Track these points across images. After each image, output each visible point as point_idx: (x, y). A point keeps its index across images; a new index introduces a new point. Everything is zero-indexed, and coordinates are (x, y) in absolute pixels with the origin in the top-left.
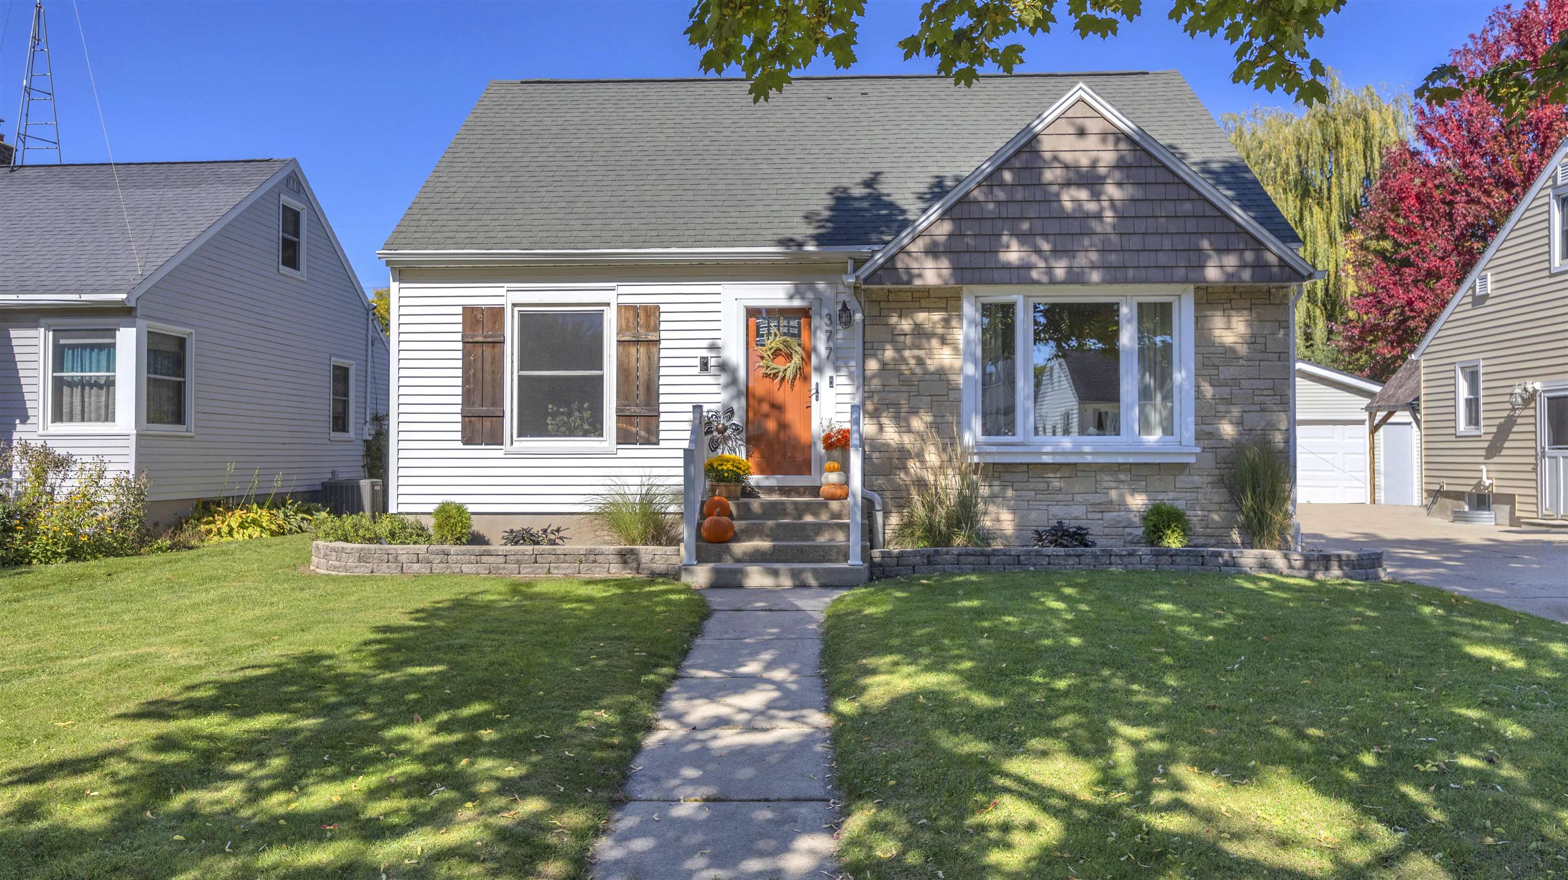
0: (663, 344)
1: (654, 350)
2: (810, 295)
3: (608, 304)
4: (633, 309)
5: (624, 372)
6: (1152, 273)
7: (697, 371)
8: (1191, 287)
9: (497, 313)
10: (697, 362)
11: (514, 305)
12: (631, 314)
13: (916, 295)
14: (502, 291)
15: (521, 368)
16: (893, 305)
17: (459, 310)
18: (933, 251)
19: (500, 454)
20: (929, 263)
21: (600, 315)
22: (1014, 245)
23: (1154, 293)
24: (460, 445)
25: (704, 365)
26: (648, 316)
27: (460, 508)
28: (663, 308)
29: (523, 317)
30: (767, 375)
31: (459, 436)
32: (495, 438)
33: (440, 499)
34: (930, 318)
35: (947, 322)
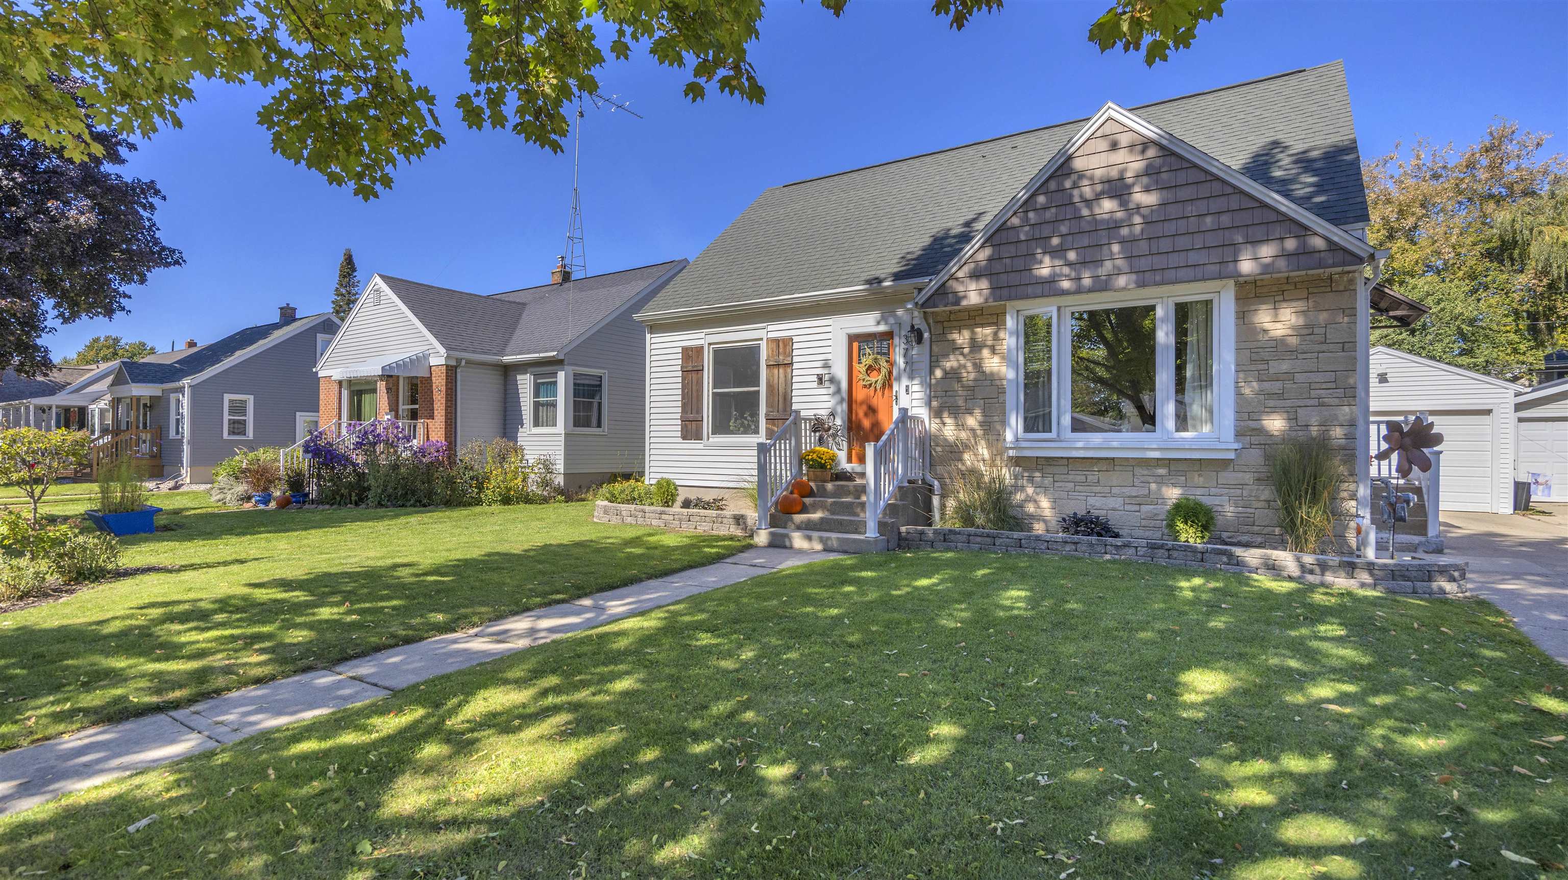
0: (795, 366)
1: (789, 370)
2: (892, 320)
3: (761, 339)
4: (777, 341)
5: (770, 386)
6: (1182, 273)
7: (815, 385)
8: (1231, 282)
9: (699, 350)
10: (815, 378)
11: (710, 344)
12: (774, 345)
13: (972, 314)
14: (702, 335)
15: (715, 387)
16: (955, 323)
17: (680, 350)
18: (975, 275)
19: (701, 446)
20: (973, 286)
21: (759, 347)
22: (1047, 260)
23: (1190, 293)
24: (680, 440)
25: (820, 379)
26: (785, 346)
27: (668, 482)
28: (795, 339)
29: (716, 352)
30: (865, 386)
31: (679, 434)
32: (698, 437)
33: (659, 476)
34: (984, 333)
35: (995, 334)
